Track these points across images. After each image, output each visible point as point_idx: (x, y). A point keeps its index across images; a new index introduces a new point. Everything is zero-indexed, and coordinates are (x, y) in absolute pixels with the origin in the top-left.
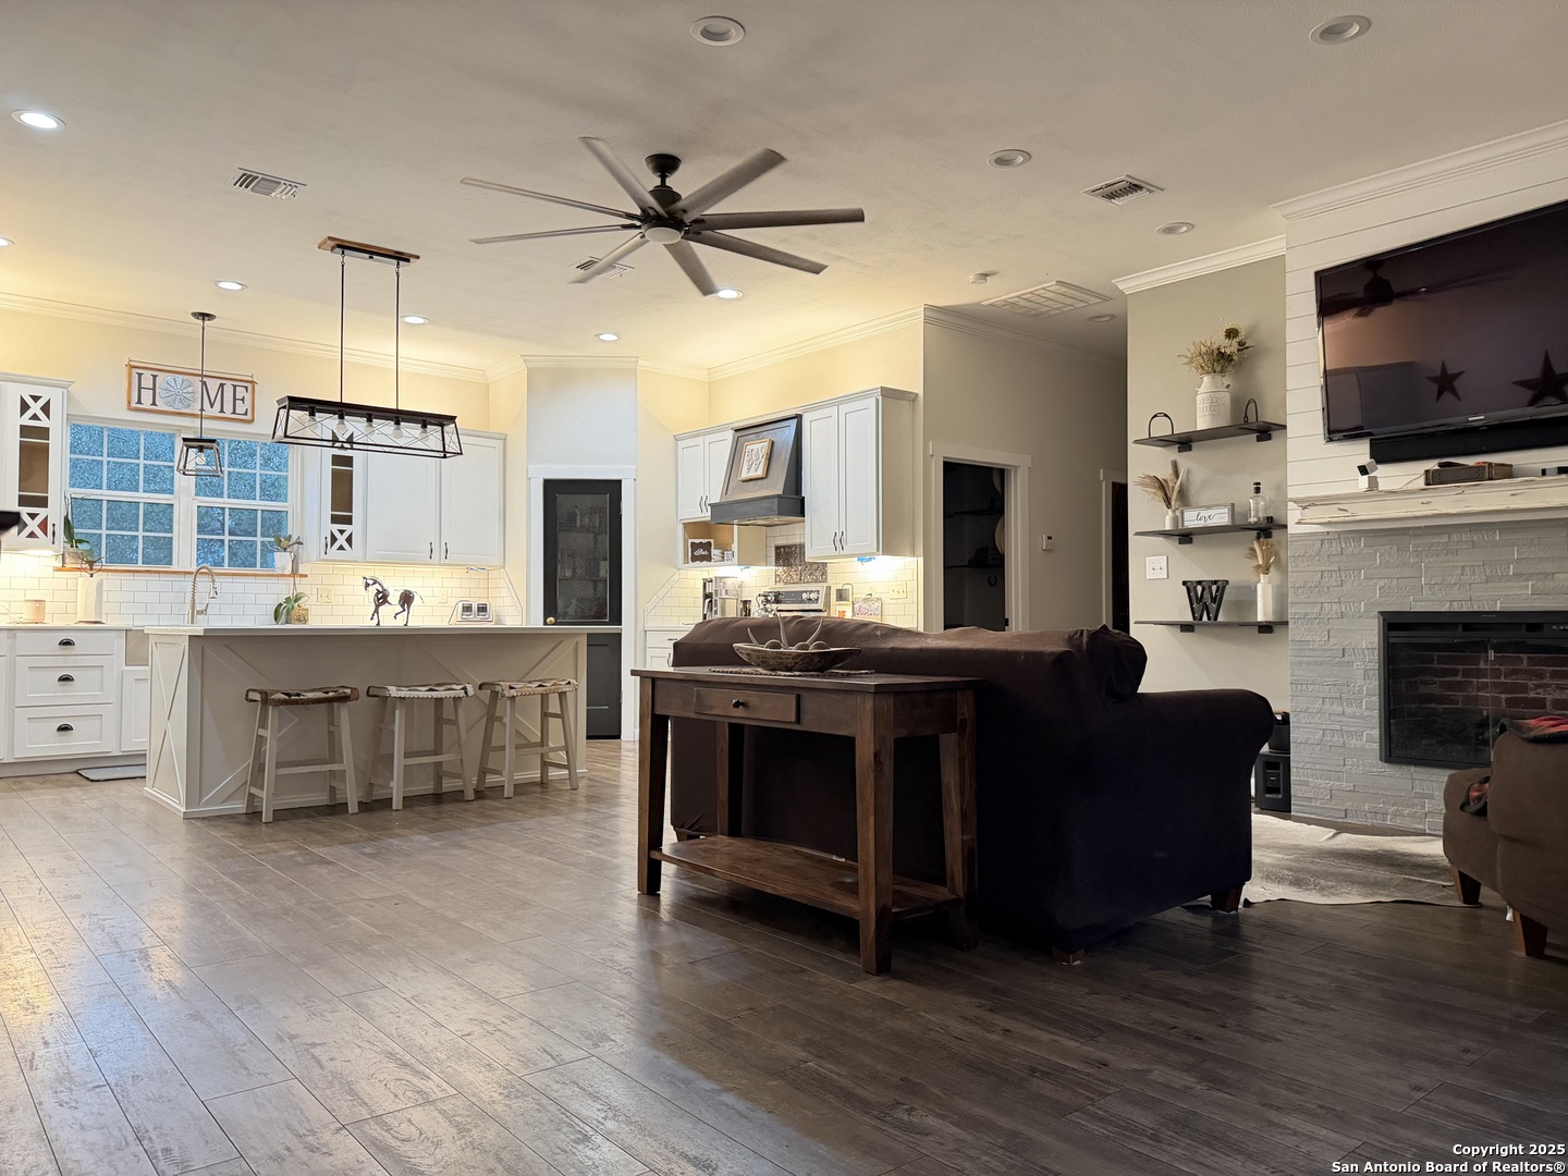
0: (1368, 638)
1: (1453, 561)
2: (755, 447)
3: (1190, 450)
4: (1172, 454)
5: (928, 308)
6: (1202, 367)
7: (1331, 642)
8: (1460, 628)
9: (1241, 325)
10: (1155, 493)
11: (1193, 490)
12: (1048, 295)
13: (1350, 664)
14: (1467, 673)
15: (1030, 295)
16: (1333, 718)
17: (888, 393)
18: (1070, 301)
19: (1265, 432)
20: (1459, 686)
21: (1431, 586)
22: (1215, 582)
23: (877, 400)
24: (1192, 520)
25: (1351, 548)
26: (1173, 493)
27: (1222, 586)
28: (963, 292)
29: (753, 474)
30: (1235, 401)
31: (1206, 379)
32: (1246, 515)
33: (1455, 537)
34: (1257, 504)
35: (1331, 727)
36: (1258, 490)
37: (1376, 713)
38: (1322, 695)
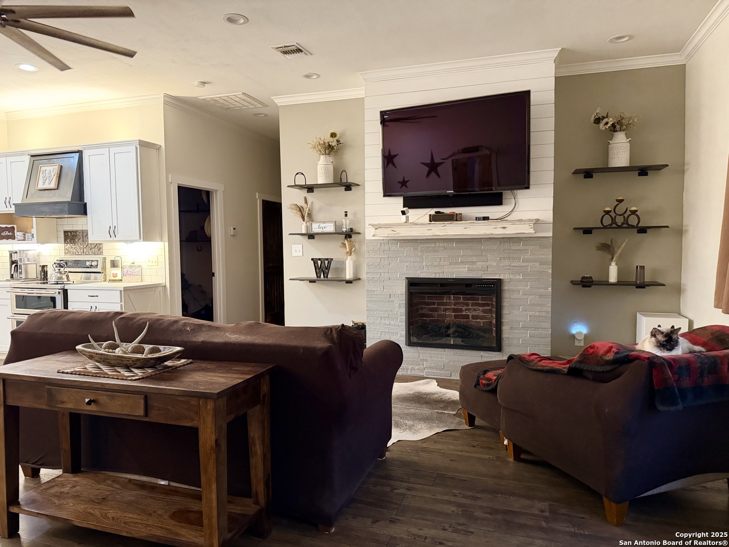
0: (401, 289)
1: (437, 255)
2: (48, 168)
3: (313, 192)
4: (304, 193)
5: (166, 96)
6: (320, 151)
7: (385, 291)
8: (439, 285)
9: (337, 131)
10: (296, 213)
11: (314, 213)
12: (236, 99)
13: (393, 301)
14: (439, 304)
15: (226, 97)
16: (386, 326)
17: (143, 144)
18: (246, 104)
19: (348, 187)
20: (436, 310)
21: (427, 266)
22: (327, 259)
23: (137, 148)
24: (316, 228)
25: (393, 248)
26: (306, 214)
27: (330, 261)
28: (190, 89)
29: (47, 186)
30: (335, 170)
31: (322, 157)
32: (341, 227)
33: (437, 245)
34: (346, 222)
35: (384, 331)
36: (346, 215)
37: (404, 324)
38: (380, 316)
